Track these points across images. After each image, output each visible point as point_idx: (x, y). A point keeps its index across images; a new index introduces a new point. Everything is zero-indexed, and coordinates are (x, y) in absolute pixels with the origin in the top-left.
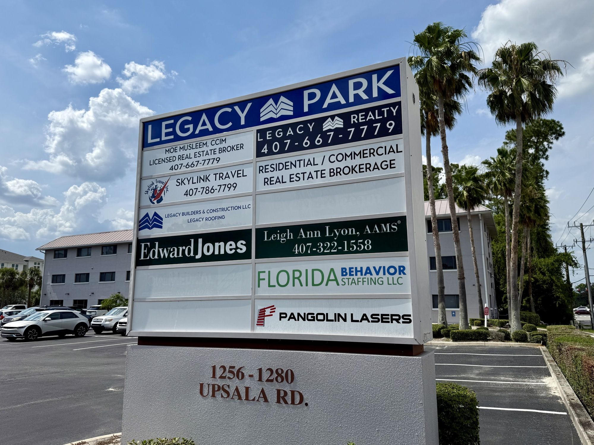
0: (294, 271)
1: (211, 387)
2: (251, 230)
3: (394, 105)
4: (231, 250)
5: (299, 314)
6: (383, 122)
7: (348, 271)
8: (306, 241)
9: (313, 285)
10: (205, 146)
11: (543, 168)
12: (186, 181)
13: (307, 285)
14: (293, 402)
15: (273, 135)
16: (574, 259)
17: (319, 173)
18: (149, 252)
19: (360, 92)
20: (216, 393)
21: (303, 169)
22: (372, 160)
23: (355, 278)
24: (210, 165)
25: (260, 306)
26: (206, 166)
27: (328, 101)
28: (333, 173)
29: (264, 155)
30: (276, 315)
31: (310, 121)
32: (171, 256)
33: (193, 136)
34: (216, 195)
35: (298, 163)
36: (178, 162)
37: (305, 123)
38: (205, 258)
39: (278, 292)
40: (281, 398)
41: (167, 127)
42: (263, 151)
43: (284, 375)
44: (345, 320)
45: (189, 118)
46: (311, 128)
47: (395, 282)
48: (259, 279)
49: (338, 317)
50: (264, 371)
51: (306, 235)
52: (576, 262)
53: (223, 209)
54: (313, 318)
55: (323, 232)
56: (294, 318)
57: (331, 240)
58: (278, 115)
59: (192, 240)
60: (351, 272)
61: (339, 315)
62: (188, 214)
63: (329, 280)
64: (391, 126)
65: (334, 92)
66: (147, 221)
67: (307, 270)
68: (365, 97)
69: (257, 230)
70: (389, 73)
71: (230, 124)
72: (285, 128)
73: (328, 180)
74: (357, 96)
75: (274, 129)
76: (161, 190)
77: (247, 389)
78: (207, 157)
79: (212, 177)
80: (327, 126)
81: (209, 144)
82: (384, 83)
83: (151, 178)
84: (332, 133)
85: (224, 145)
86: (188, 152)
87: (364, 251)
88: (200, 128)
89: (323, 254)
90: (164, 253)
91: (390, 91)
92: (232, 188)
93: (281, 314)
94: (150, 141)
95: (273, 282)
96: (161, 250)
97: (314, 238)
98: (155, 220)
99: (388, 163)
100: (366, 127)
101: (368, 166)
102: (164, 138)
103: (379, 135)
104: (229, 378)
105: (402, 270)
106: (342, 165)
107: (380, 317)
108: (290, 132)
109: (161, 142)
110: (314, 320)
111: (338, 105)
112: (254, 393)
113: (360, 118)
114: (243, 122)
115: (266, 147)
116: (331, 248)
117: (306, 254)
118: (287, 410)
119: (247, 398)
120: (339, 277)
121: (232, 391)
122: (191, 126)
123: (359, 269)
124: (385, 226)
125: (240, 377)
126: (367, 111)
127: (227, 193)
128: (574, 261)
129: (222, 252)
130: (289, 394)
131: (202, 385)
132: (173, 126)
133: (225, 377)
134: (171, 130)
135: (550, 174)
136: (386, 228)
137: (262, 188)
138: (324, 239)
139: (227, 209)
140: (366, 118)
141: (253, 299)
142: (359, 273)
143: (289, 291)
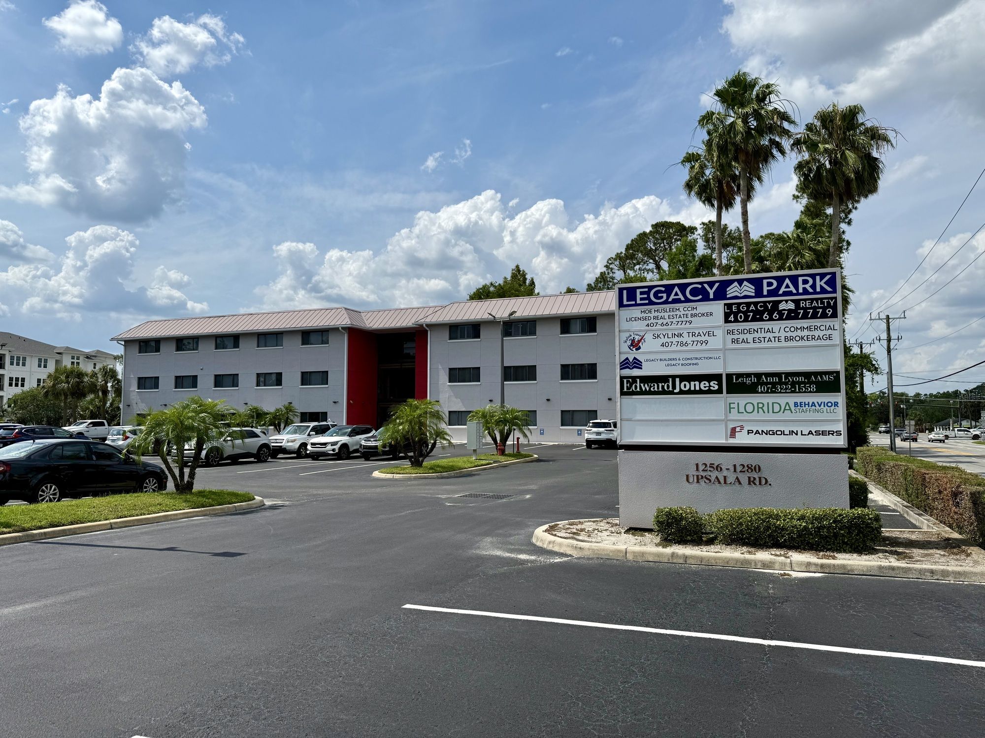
0: (758, 403)
1: (695, 477)
2: (721, 375)
3: (832, 298)
4: (705, 387)
5: (762, 431)
6: (824, 309)
7: (799, 404)
8: (767, 384)
9: (773, 412)
10: (678, 311)
11: (844, 237)
12: (662, 336)
13: (768, 412)
14: (760, 484)
15: (738, 308)
16: (874, 362)
17: (777, 339)
18: (631, 386)
19: (807, 286)
20: (700, 481)
21: (763, 335)
22: (816, 333)
23: (804, 408)
24: (683, 326)
25: (731, 426)
26: (679, 326)
27: (783, 289)
28: (787, 339)
29: (731, 322)
30: (745, 431)
31: (769, 302)
32: (652, 389)
33: (666, 302)
34: (689, 347)
35: (759, 330)
36: (652, 321)
37: (765, 302)
38: (682, 392)
39: (746, 416)
40: (751, 481)
41: (641, 293)
42: (730, 319)
43: (753, 468)
44: (797, 434)
45: (663, 289)
46: (769, 306)
47: (832, 411)
48: (730, 408)
49: (791, 433)
50: (738, 466)
51: (767, 379)
52: (877, 366)
53: (696, 359)
54: (774, 433)
55: (780, 378)
56: (759, 433)
57: (786, 384)
58: (742, 295)
59: (670, 379)
60: (801, 405)
61: (792, 431)
62: (665, 360)
63: (785, 409)
64: (829, 312)
65: (787, 284)
66: (627, 363)
67: (768, 403)
68: (811, 290)
69: (727, 375)
70: (828, 277)
71: (700, 297)
72: (748, 305)
73: (784, 344)
74: (804, 289)
75: (739, 304)
76: (639, 341)
77: (725, 477)
78: (680, 319)
79: (685, 335)
80: (782, 306)
81: (681, 309)
82: (825, 283)
83: (629, 331)
84: (786, 312)
85: (694, 312)
86: (662, 314)
87: (810, 392)
88: (672, 297)
89: (780, 392)
90: (645, 387)
91: (829, 289)
92: (704, 344)
93: (748, 431)
94: (625, 302)
95: (742, 409)
96: (642, 385)
97: (773, 382)
98: (635, 363)
99: (828, 336)
100: (811, 311)
101: (813, 337)
102: (639, 302)
103: (821, 317)
104: (710, 471)
105: (836, 404)
106: (794, 334)
107: (821, 432)
108: (752, 307)
109: (636, 305)
110: (774, 434)
111: (790, 293)
112: (731, 478)
113: (807, 304)
114: (711, 296)
115: (732, 316)
116: (786, 389)
117: (767, 392)
118: (756, 489)
119: (725, 483)
120: (793, 408)
121: (713, 478)
122: (665, 295)
123: (807, 403)
124: (825, 377)
125: (719, 470)
126: (812, 300)
127: (699, 347)
128: (874, 365)
129: (697, 388)
130: (758, 479)
131: (687, 476)
132: (648, 293)
133: (707, 470)
134: (646, 296)
135: (851, 246)
136: (826, 378)
137: (730, 346)
138: (781, 383)
139: (700, 358)
140: (811, 305)
141: (726, 421)
142: (807, 406)
143: (755, 416)
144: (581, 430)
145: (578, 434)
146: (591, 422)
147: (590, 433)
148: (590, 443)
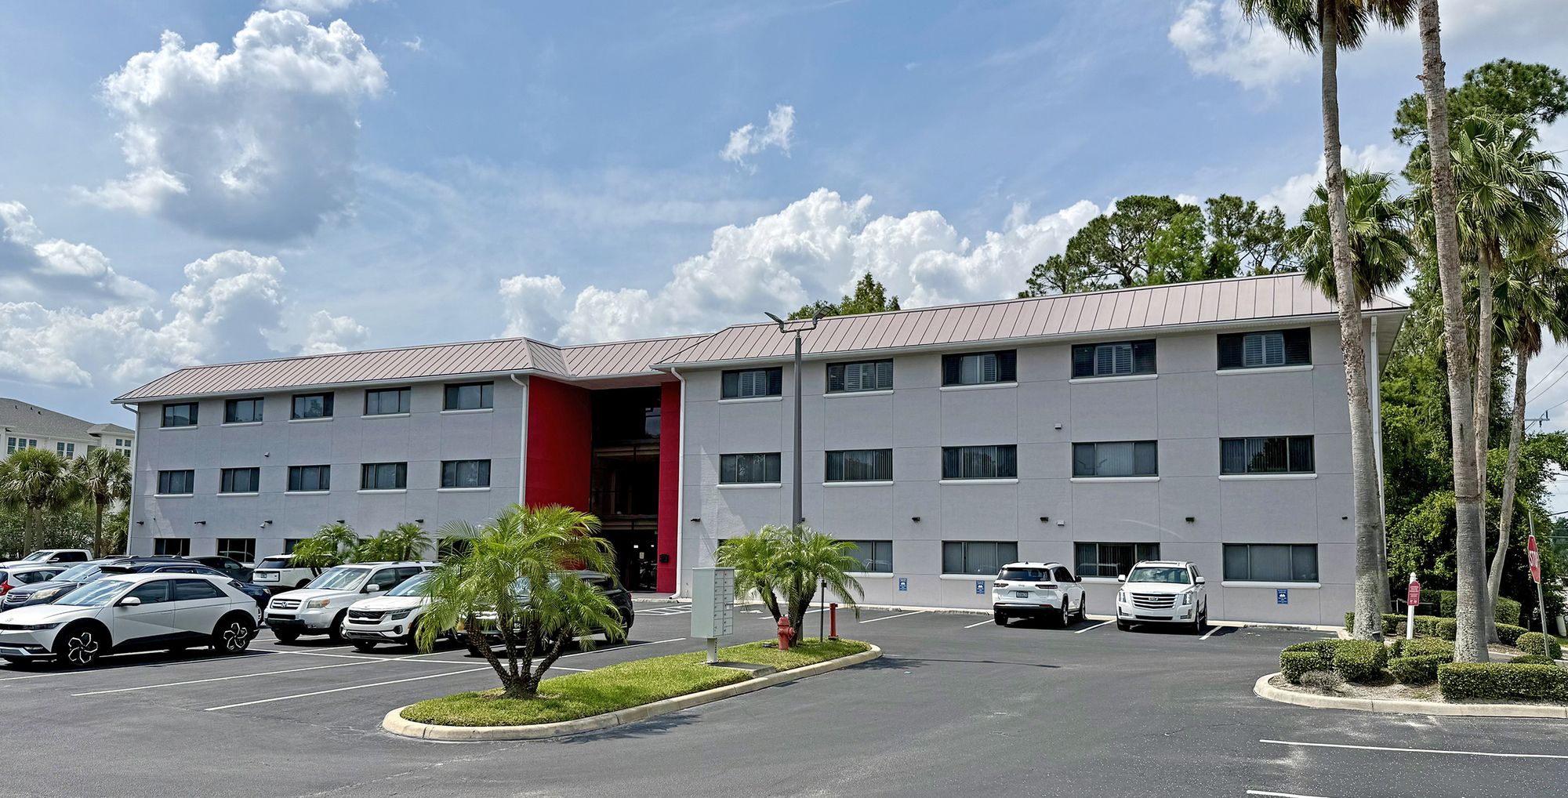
144: (983, 583)
145: (978, 591)
146: (1006, 566)
147: (1007, 593)
148: (1002, 614)
